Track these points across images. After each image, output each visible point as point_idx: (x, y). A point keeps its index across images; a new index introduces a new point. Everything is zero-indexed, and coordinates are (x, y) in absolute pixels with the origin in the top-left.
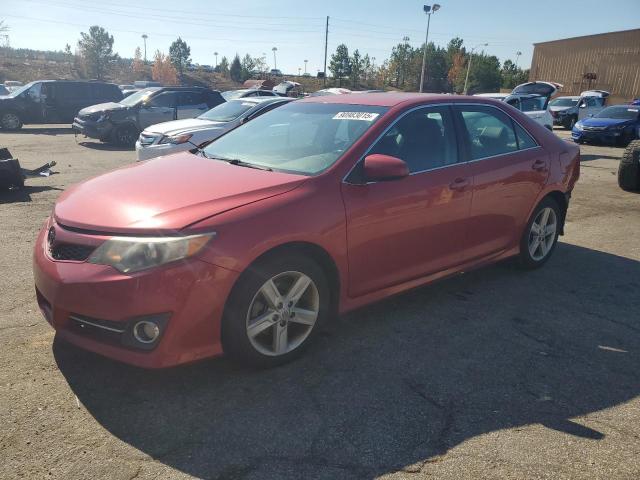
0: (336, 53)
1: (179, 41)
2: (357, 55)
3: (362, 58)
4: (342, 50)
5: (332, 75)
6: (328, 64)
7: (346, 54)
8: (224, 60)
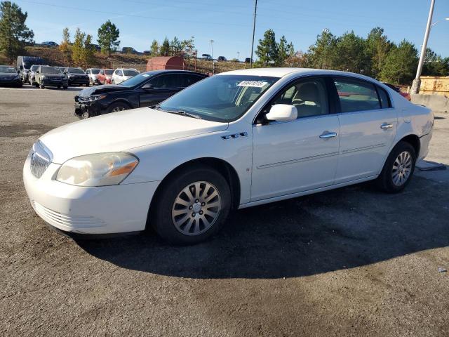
0: (263, 38)
1: (109, 24)
2: (283, 40)
3: (289, 43)
4: (270, 36)
5: (259, 59)
6: (256, 49)
7: (273, 39)
8: (155, 43)
